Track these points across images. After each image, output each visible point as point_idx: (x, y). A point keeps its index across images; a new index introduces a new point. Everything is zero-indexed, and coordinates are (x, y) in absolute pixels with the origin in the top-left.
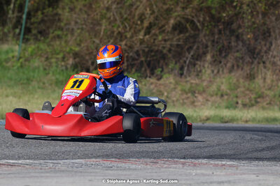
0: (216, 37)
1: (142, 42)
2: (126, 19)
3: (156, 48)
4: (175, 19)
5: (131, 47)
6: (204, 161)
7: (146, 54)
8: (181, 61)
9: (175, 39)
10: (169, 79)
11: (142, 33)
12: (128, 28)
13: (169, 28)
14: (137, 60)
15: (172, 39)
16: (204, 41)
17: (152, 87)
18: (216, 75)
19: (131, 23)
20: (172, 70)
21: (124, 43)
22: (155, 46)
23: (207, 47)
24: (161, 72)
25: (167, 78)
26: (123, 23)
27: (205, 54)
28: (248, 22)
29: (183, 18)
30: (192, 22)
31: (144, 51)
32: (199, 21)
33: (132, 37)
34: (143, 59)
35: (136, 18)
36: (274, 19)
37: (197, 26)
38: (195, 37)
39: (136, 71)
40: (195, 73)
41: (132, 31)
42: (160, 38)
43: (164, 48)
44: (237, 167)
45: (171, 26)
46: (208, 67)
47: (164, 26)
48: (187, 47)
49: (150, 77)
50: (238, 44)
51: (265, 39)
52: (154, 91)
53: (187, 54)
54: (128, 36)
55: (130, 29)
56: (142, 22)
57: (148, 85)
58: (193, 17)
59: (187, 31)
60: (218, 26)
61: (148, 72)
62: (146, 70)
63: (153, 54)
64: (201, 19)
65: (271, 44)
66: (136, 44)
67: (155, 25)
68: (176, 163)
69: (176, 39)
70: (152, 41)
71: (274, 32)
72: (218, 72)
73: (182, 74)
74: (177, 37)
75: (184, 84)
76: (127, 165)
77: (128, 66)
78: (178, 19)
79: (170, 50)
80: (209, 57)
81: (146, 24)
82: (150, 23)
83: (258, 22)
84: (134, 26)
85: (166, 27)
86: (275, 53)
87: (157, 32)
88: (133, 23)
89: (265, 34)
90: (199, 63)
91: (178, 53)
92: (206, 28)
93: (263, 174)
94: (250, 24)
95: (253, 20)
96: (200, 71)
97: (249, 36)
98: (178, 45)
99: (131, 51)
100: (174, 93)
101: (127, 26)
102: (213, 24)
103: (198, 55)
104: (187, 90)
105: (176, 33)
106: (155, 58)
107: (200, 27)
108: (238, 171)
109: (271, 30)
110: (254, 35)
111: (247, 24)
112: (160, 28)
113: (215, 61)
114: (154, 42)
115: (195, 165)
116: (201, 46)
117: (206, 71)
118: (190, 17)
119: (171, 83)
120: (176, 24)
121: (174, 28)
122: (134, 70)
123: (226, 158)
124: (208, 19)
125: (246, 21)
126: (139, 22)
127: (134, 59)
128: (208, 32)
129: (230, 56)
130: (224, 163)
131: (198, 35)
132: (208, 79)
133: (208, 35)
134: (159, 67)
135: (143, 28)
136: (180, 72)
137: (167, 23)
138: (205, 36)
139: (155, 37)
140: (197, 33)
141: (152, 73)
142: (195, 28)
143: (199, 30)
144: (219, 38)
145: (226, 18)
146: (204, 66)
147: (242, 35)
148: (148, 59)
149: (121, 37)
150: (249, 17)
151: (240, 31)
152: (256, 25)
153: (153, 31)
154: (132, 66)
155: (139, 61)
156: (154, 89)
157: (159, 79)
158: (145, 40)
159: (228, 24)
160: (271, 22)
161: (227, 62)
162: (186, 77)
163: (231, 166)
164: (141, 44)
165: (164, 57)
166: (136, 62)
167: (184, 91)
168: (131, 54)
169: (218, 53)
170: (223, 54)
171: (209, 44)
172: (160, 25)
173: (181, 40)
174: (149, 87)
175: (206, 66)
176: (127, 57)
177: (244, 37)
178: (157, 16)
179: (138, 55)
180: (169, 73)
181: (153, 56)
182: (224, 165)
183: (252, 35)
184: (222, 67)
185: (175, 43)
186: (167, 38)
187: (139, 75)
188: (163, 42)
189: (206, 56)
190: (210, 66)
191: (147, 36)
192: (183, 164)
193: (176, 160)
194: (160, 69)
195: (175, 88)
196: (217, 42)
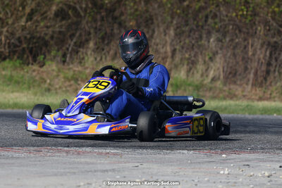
0: (99, 23)
1: (24, 28)
2: (7, 5)
3: (38, 35)
4: (57, 5)
5: (12, 34)
6: (88, 149)
7: (29, 41)
8: (64, 48)
9: (57, 26)
10: (52, 66)
11: (24, 19)
12: (10, 14)
13: (51, 14)
14: (19, 46)
15: (54, 26)
16: (87, 28)
17: (34, 74)
18: (98, 62)
19: (12, 9)
20: (55, 57)
21: (5, 29)
22: (37, 32)
23: (89, 33)
24: (44, 58)
25: (49, 65)
26: (4, 9)
27: (87, 41)
28: (130, 9)
29: (66, 5)
30: (74, 9)
31: (26, 37)
32: (81, 8)
33: (13, 23)
34: (25, 46)
35: (18, 4)
36: (156, 6)
37: (79, 13)
38: (78, 24)
39: (18, 58)
40: (78, 61)
41: (14, 17)
42: (42, 24)
43: (46, 34)
44: (121, 155)
45: (53, 12)
46: (91, 54)
47: (45, 12)
48: (69, 34)
49: (32, 64)
50: (120, 31)
51: (147, 26)
52: (37, 78)
53: (69, 41)
54: (10, 22)
55: (12, 15)
56: (24, 8)
57: (30, 72)
58: (75, 3)
59: (69, 18)
60: (100, 13)
61: (30, 59)
62: (28, 57)
63: (35, 41)
64: (84, 6)
65: (154, 31)
66: (18, 31)
67: (36, 12)
68: (60, 151)
69: (59, 26)
70: (34, 27)
71: (157, 19)
72: (101, 59)
73: (64, 62)
74: (60, 24)
75: (67, 71)
76: (10, 154)
77: (9, 52)
78: (60, 5)
79: (52, 37)
80: (91, 44)
81: (28, 10)
82: (32, 10)
83: (140, 9)
84: (15, 12)
85: (49, 13)
86: (158, 41)
87: (39, 19)
88: (15, 9)
89: (147, 21)
90: (81, 50)
91: (61, 40)
92: (88, 15)
93: (147, 162)
94: (132, 11)
95: (136, 7)
96: (83, 58)
97: (131, 23)
98: (60, 32)
99: (13, 38)
100: (57, 80)
101: (8, 12)
102: (96, 11)
103: (81, 43)
104: (70, 77)
105: (59, 19)
106: (37, 45)
107: (82, 14)
108: (123, 160)
109: (154, 18)
110: (137, 22)
111: (129, 12)
112: (42, 15)
113: (98, 48)
114: (36, 29)
115: (79, 153)
116: (83, 34)
117: (88, 58)
118: (71, 4)
119: (53, 70)
120: (58, 10)
121: (57, 15)
122: (15, 57)
123: (110, 146)
124: (90, 5)
125: (128, 8)
126: (21, 9)
127: (16, 46)
128: (90, 19)
129: (112, 43)
130: (108, 151)
131: (81, 21)
132: (91, 67)
133: (91, 22)
134: (41, 54)
135: (24, 15)
136: (63, 59)
137: (50, 9)
138: (87, 23)
139: (37, 24)
140: (79, 19)
141: (35, 60)
142: (77, 15)
143: (81, 16)
144: (101, 25)
145: (109, 5)
146: (86, 54)
147: (125, 22)
148: (31, 46)
149: (3, 23)
150: (132, 4)
151: (123, 18)
152: (138, 13)
153: (35, 18)
154: (14, 52)
155: (21, 48)
156: (35, 76)
157: (41, 66)
158: (27, 26)
159: (111, 11)
160: (153, 9)
161: (110, 50)
162: (68, 64)
163: (115, 154)
164: (23, 30)
165: (46, 44)
166: (17, 49)
167: (67, 79)
168: (12, 41)
169: (101, 40)
170: (106, 42)
171: (92, 31)
172: (42, 12)
173: (64, 27)
174: (31, 74)
175: (89, 53)
176: (9, 43)
177: (127, 24)
178: (39, 3)
179: (20, 42)
180: (51, 60)
181: (35, 43)
182: (108, 153)
183: (135, 23)
184: (105, 54)
185: (58, 30)
186: (49, 24)
187: (21, 62)
188: (45, 29)
189: (88, 44)
190: (93, 53)
191: (29, 23)
192: (67, 152)
193: (59, 148)
194: (42, 57)
195: (58, 76)
196: (100, 30)
